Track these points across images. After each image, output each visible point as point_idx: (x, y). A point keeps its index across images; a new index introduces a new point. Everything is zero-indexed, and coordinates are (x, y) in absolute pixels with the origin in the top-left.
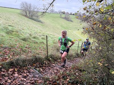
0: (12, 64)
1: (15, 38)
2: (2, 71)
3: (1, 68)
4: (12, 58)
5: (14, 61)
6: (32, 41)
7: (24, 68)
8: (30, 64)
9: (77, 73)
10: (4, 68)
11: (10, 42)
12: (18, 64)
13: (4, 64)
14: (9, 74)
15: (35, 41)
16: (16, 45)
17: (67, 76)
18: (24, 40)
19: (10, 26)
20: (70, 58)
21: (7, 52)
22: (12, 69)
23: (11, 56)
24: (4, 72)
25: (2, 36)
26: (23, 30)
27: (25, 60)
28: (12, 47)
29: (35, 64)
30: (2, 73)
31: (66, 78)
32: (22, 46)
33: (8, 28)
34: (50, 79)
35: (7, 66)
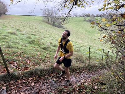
0: (32, 73)
1: (37, 48)
2: (24, 80)
3: (23, 77)
4: (32, 68)
5: (33, 71)
6: (52, 49)
7: (42, 78)
8: (47, 74)
9: (96, 86)
10: (25, 77)
11: (32, 52)
12: (36, 74)
13: (25, 73)
14: (29, 82)
15: (55, 50)
16: (36, 54)
17: (83, 89)
18: (44, 50)
19: (33, 34)
20: (92, 69)
21: (28, 62)
22: (31, 78)
23: (31, 66)
24: (25, 80)
25: (26, 46)
26: (44, 39)
27: (43, 70)
28: (33, 56)
29: (52, 74)
30: (24, 81)
31: (82, 91)
32: (42, 56)
33: (31, 37)
34: (65, 91)
35: (27, 75)
